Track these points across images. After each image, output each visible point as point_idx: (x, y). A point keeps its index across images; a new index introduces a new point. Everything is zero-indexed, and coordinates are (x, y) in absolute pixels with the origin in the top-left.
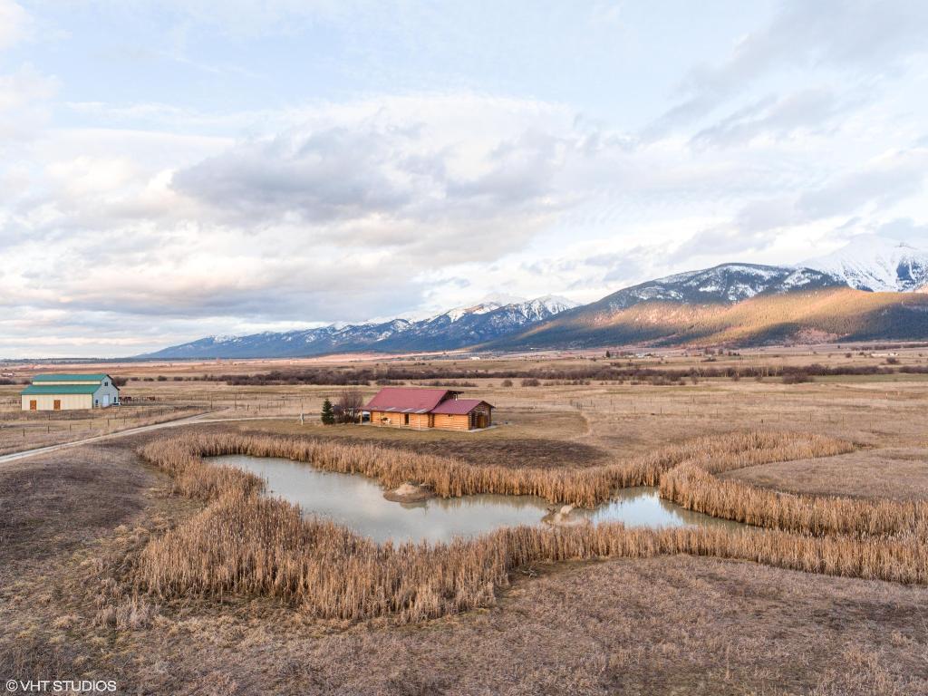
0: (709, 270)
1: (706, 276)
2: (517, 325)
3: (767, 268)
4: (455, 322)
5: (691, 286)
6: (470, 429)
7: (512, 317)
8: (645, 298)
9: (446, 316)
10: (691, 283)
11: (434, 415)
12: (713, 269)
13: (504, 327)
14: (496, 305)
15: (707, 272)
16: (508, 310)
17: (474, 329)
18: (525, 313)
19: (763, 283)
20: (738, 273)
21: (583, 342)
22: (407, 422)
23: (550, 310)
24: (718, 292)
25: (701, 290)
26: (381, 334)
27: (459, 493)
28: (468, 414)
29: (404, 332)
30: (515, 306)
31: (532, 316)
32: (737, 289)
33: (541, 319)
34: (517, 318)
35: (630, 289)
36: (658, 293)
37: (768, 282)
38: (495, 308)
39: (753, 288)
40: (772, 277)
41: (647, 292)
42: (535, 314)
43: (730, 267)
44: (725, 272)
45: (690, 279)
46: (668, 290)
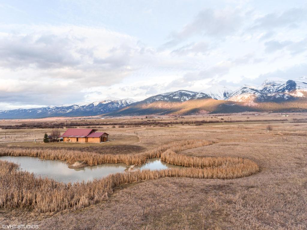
0: (176, 92)
1: (175, 94)
2: (117, 108)
3: (191, 92)
4: (96, 106)
5: (171, 96)
6: (100, 142)
7: (116, 105)
8: (158, 100)
9: (92, 104)
10: (171, 95)
11: (87, 138)
12: (177, 92)
13: (113, 108)
14: (110, 101)
16: (114, 103)
17: (102, 109)
18: (120, 103)
19: (190, 97)
20: (184, 93)
21: (139, 113)
22: (77, 140)
23: (128, 103)
24: (178, 99)
25: (174, 98)
26: (68, 110)
27: (96, 164)
28: (100, 137)
29: (77, 110)
30: (116, 101)
31: (122, 105)
32: (183, 98)
33: (125, 106)
34: (117, 105)
35: (153, 97)
36: (162, 98)
37: (192, 96)
38: (109, 102)
39: (188, 98)
40: (193, 95)
41: (158, 98)
42: (123, 104)
43: (182, 91)
44: (180, 93)
45: (171, 94)
46: (164, 98)
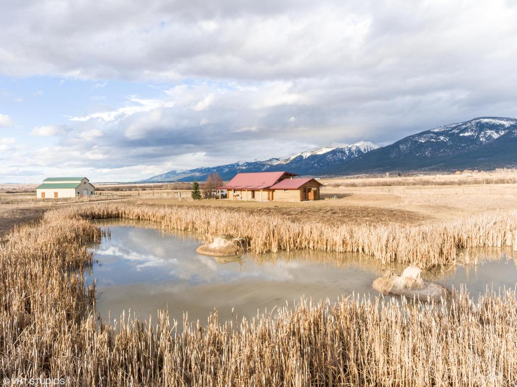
0: (467, 122)
1: (464, 126)
2: (342, 160)
4: (305, 159)
5: (454, 133)
6: (302, 201)
7: (339, 155)
8: (423, 142)
9: (301, 157)
10: (454, 131)
11: (273, 190)
12: (470, 122)
13: (334, 161)
15: (465, 124)
16: (337, 151)
17: (317, 163)
18: (347, 152)
19: (505, 129)
20: (487, 123)
22: (253, 196)
23: (363, 150)
24: (472, 136)
25: (461, 135)
26: (264, 167)
28: (299, 189)
29: (276, 165)
30: (341, 149)
31: (351, 155)
32: (486, 133)
34: (342, 156)
35: (413, 136)
36: (432, 137)
37: (508, 128)
39: (497, 132)
40: (511, 125)
41: (424, 138)
42: (353, 153)
43: (481, 119)
44: (477, 123)
45: (453, 128)
46: (438, 136)
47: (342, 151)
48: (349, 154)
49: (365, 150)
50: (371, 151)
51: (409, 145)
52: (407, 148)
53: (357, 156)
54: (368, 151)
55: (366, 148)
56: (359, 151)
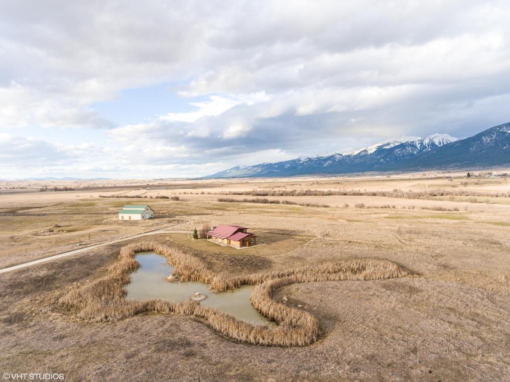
2: (412, 155)
4: (371, 154)
6: (240, 247)
7: (409, 149)
9: (365, 151)
11: (229, 240)
13: (403, 156)
16: (406, 145)
17: (383, 158)
18: (419, 146)
23: (437, 143)
26: (325, 162)
28: (239, 241)
29: (339, 161)
30: (411, 142)
31: (423, 149)
34: (412, 150)
38: (397, 144)
42: (426, 147)
47: (412, 145)
48: (421, 148)
49: (440, 143)
50: (448, 144)
51: (494, 137)
52: (491, 140)
53: (430, 150)
54: (443, 144)
55: (441, 141)
56: (433, 144)
